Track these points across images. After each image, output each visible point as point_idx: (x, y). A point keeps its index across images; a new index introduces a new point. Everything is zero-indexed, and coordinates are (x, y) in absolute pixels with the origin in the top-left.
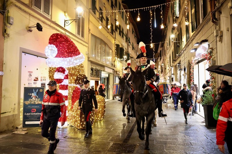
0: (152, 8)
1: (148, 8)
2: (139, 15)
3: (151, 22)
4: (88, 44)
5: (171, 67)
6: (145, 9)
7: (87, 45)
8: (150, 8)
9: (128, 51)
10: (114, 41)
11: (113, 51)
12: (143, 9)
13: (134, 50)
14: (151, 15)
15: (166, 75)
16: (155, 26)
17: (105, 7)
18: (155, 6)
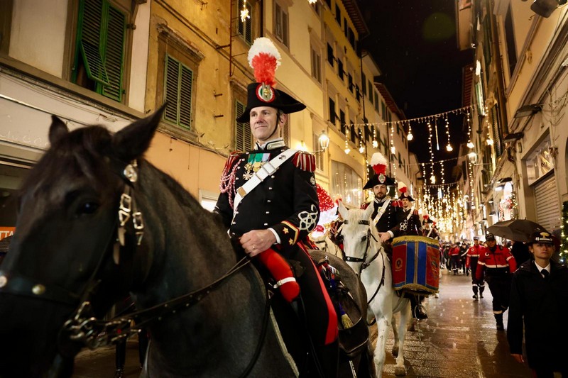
0: (431, 118)
1: (424, 119)
2: (410, 129)
3: (430, 142)
4: (328, 178)
5: (481, 205)
6: (420, 120)
7: (327, 180)
8: (427, 118)
9: (390, 173)
10: (364, 160)
11: (364, 179)
12: (417, 120)
13: (403, 168)
14: (430, 129)
15: (476, 218)
16: (438, 149)
17: (348, 105)
18: (436, 116)
